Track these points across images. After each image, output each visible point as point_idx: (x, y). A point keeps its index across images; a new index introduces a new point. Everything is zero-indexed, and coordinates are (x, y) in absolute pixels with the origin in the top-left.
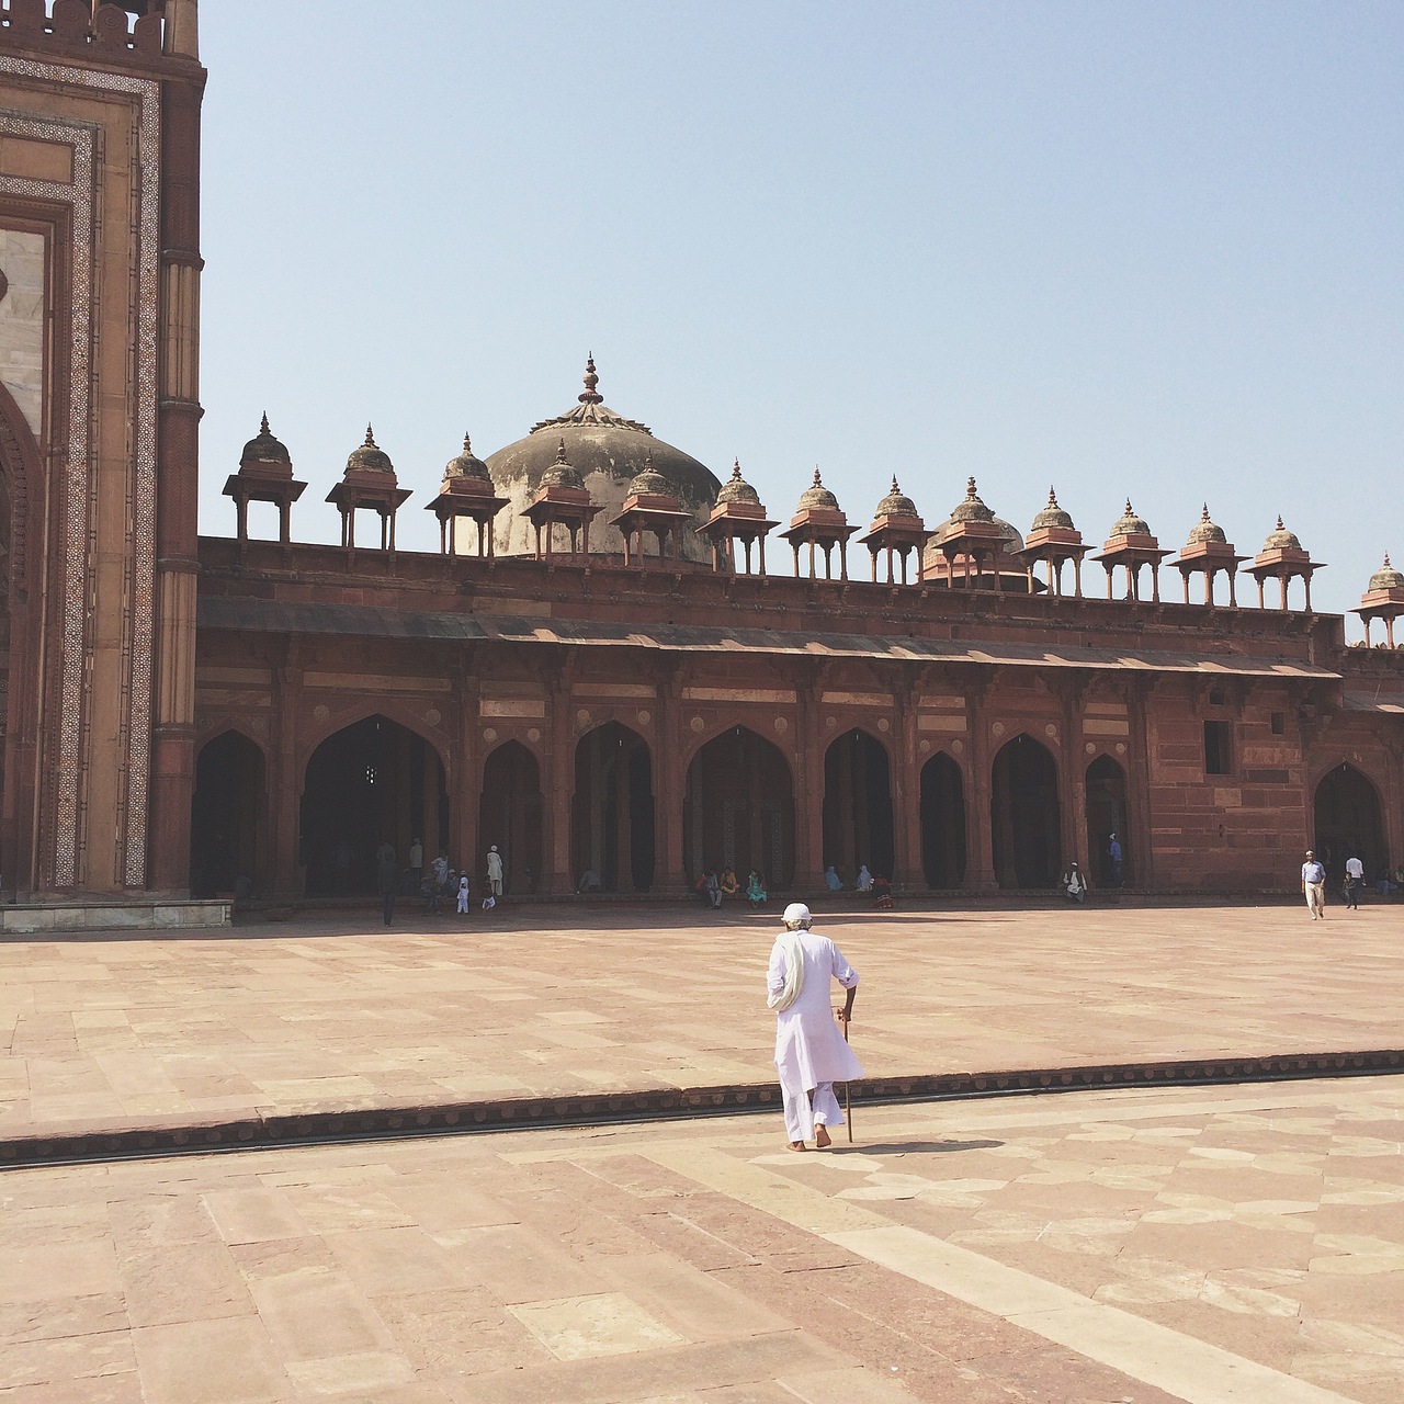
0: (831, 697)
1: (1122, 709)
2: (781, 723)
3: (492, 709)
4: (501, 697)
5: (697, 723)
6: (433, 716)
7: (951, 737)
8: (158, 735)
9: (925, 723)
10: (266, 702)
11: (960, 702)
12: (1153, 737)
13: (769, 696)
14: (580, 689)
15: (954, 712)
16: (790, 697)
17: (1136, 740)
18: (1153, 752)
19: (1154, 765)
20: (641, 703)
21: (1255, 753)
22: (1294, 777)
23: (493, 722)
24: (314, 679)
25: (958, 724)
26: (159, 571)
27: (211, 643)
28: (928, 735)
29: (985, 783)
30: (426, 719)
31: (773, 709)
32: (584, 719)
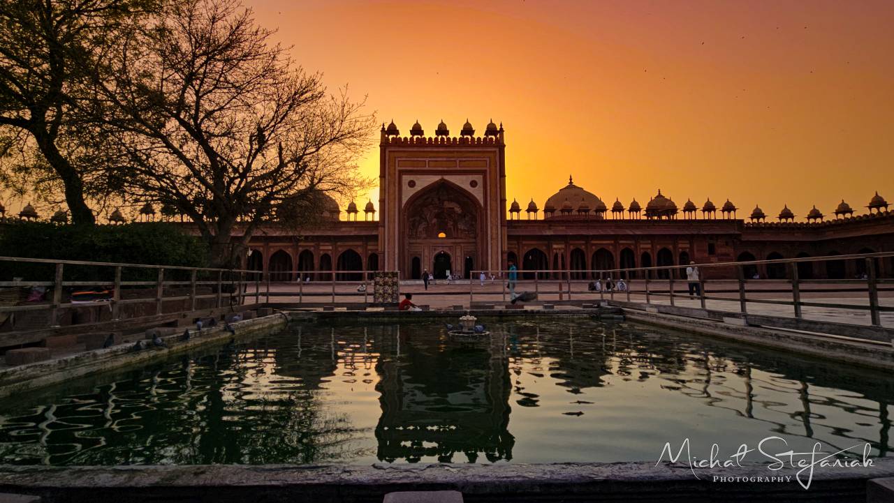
0: (621, 242)
1: (688, 242)
2: (611, 247)
3: (555, 246)
4: (557, 244)
5: (594, 248)
6: (544, 248)
7: (648, 248)
8: (502, 253)
9: (642, 246)
10: (517, 246)
11: (650, 242)
12: (695, 246)
13: (608, 242)
14: (571, 242)
15: (649, 244)
16: (613, 242)
17: (691, 249)
18: (695, 250)
19: (695, 253)
20: (583, 244)
21: (720, 250)
22: (731, 255)
24: (524, 242)
25: (649, 246)
26: (501, 226)
27: (510, 237)
28: (643, 248)
29: (656, 258)
30: (543, 249)
31: (609, 244)
32: (572, 247)
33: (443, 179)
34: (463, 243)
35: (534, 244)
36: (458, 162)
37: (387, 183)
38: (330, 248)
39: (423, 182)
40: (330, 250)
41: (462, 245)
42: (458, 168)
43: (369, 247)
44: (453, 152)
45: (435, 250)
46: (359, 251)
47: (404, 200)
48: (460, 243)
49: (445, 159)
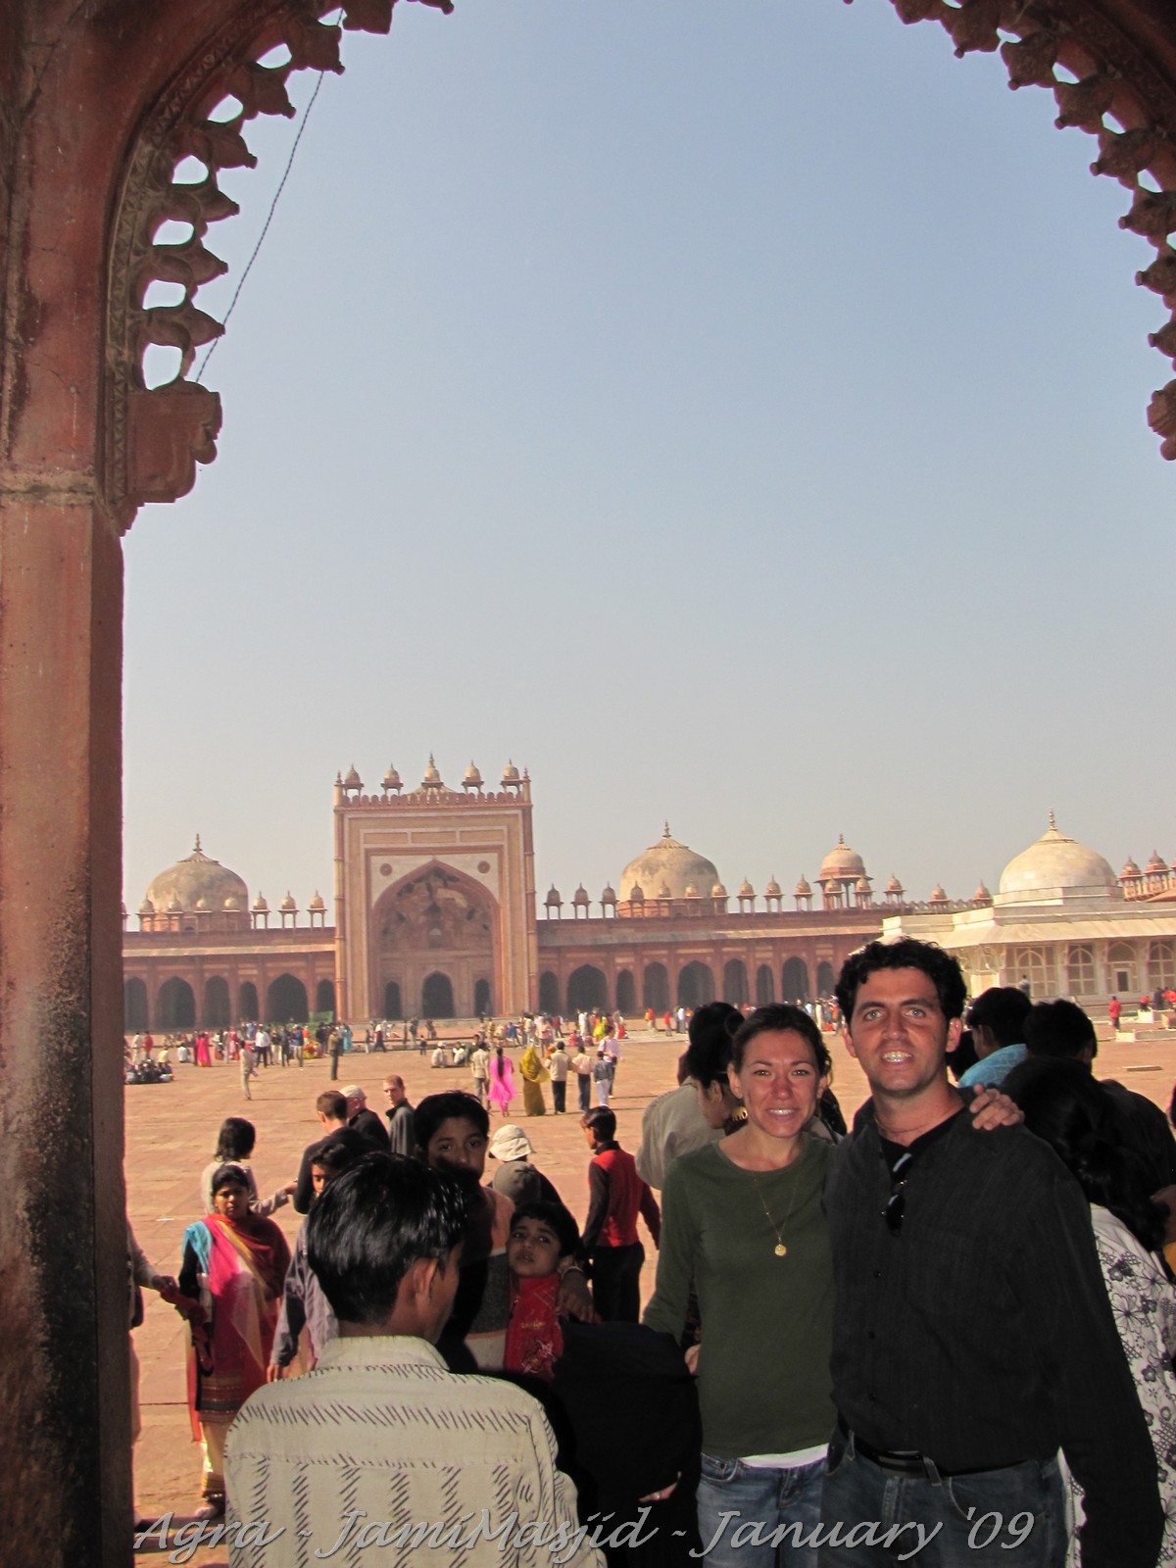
0: (726, 949)
1: (830, 946)
2: (709, 959)
3: (619, 960)
4: (622, 957)
5: (682, 961)
6: (602, 964)
7: (768, 959)
8: (530, 978)
9: (758, 955)
10: (557, 963)
11: (770, 948)
13: (704, 951)
14: (645, 953)
15: (768, 953)
16: (712, 951)
20: (664, 956)
23: (619, 964)
24: (569, 955)
25: (770, 955)
26: (528, 931)
27: (541, 949)
28: (759, 959)
29: (779, 973)
30: (600, 965)
31: (706, 954)
32: (646, 961)
33: (434, 861)
34: (472, 957)
35: (585, 957)
36: (458, 834)
37: (347, 870)
38: (255, 972)
39: (405, 867)
40: (255, 976)
41: (470, 960)
42: (459, 844)
43: (319, 970)
44: (449, 817)
45: (424, 969)
46: (302, 976)
47: (376, 897)
48: (465, 957)
49: (437, 830)
